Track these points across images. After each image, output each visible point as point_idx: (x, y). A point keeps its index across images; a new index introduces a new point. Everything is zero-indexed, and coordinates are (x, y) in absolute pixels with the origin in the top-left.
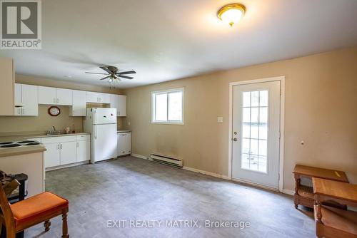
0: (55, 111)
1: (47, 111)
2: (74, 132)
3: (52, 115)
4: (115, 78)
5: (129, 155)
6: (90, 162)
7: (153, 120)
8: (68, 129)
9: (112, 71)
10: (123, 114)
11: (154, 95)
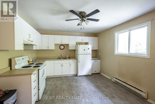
0: (62, 47)
1: (59, 47)
2: (70, 58)
3: (61, 49)
4: (84, 21)
5: (99, 73)
6: (76, 75)
7: (116, 52)
8: (67, 56)
9: (82, 16)
10: (96, 48)
11: (116, 34)
